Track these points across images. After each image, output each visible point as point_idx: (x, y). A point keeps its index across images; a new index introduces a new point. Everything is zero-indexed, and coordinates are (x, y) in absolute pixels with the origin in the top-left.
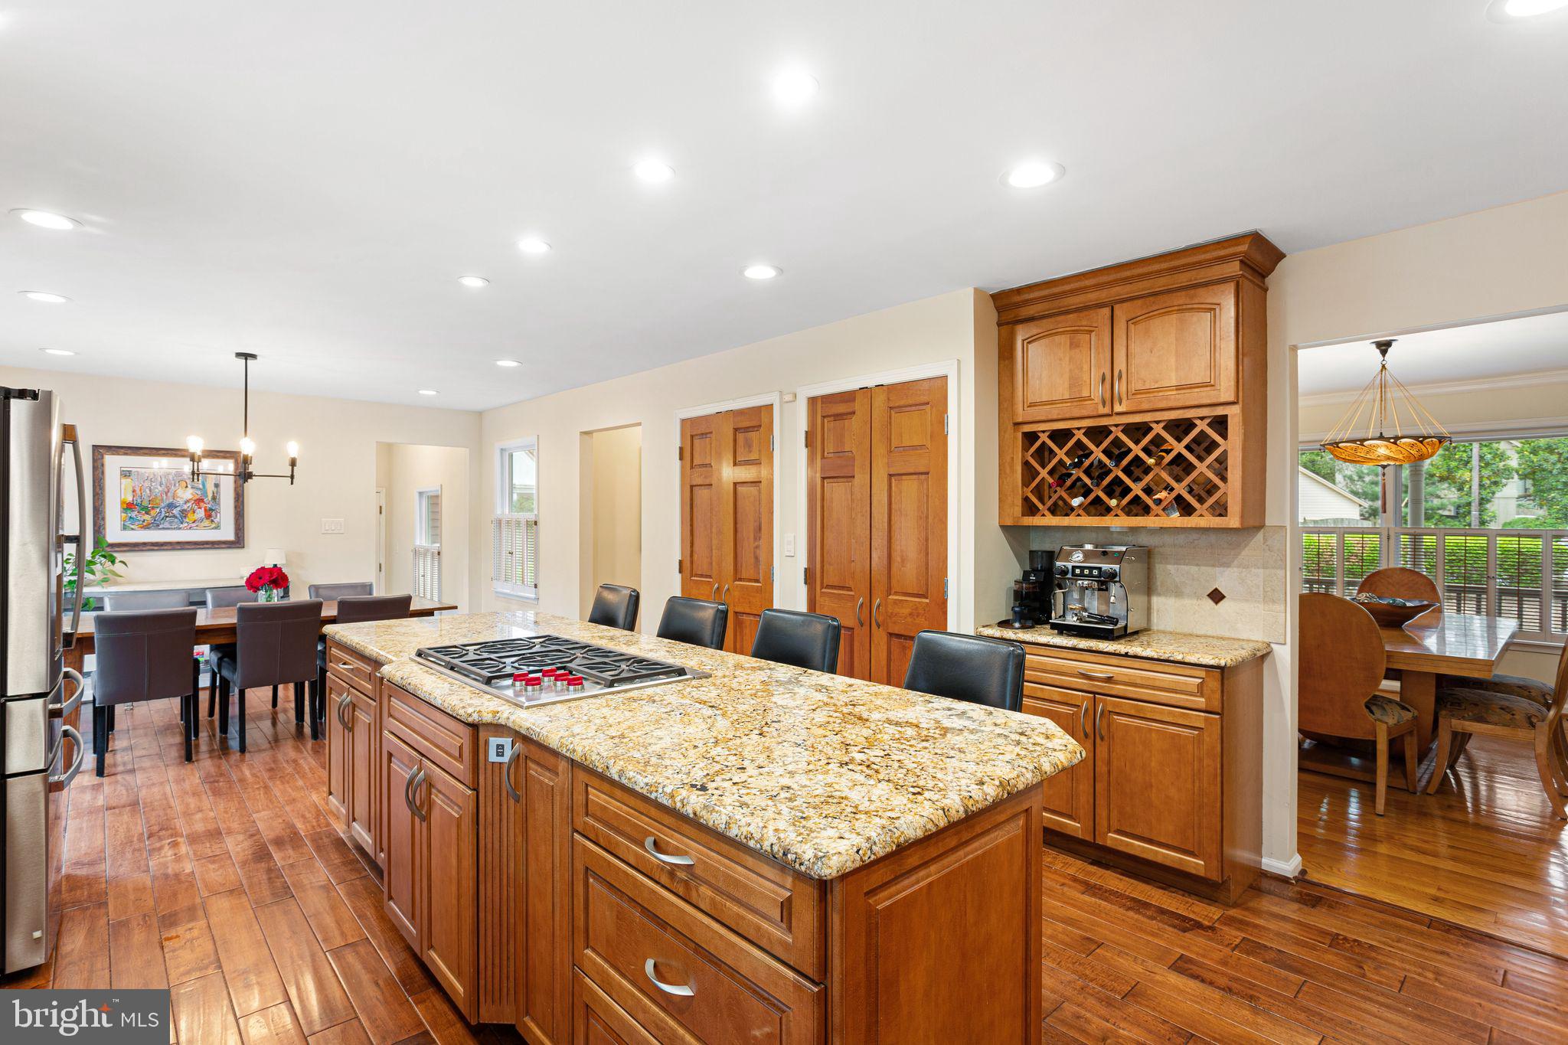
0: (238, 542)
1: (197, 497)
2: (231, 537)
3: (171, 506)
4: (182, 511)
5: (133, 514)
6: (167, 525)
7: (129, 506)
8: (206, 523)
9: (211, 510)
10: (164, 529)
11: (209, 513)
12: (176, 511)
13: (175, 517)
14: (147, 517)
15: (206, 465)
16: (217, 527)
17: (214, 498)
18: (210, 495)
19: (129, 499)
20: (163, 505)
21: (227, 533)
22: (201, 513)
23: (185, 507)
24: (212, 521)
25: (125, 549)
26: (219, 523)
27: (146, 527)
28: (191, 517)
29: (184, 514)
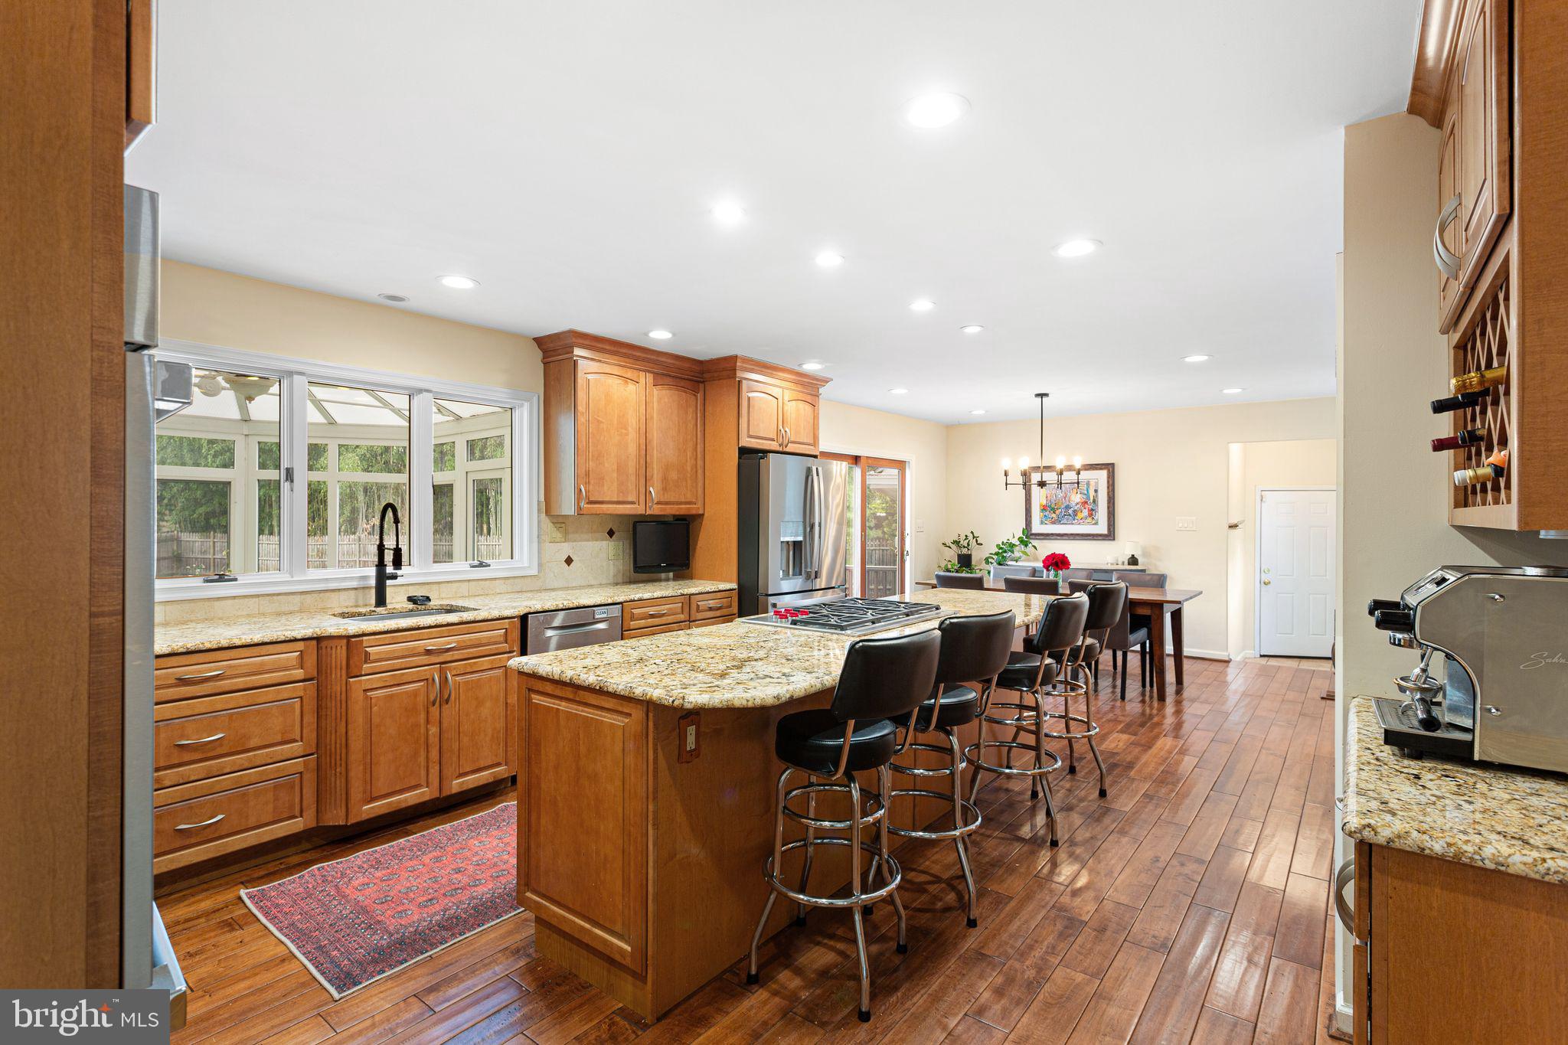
0: (1110, 535)
1: (1083, 500)
2: (1105, 532)
3: (1068, 507)
4: (1074, 511)
5: (1047, 513)
6: (1065, 521)
7: (1044, 508)
8: (1089, 520)
9: (1092, 510)
10: (1063, 524)
11: (1092, 513)
12: (1070, 511)
13: (1070, 515)
14: (1054, 515)
15: (1085, 475)
16: (1096, 524)
17: (1094, 501)
18: (1092, 499)
19: (1044, 503)
20: (1063, 507)
21: (1102, 528)
22: (1085, 513)
23: (1076, 508)
24: (1093, 518)
25: (1042, 537)
26: (1098, 520)
27: (1053, 523)
28: (1080, 516)
29: (1075, 513)
